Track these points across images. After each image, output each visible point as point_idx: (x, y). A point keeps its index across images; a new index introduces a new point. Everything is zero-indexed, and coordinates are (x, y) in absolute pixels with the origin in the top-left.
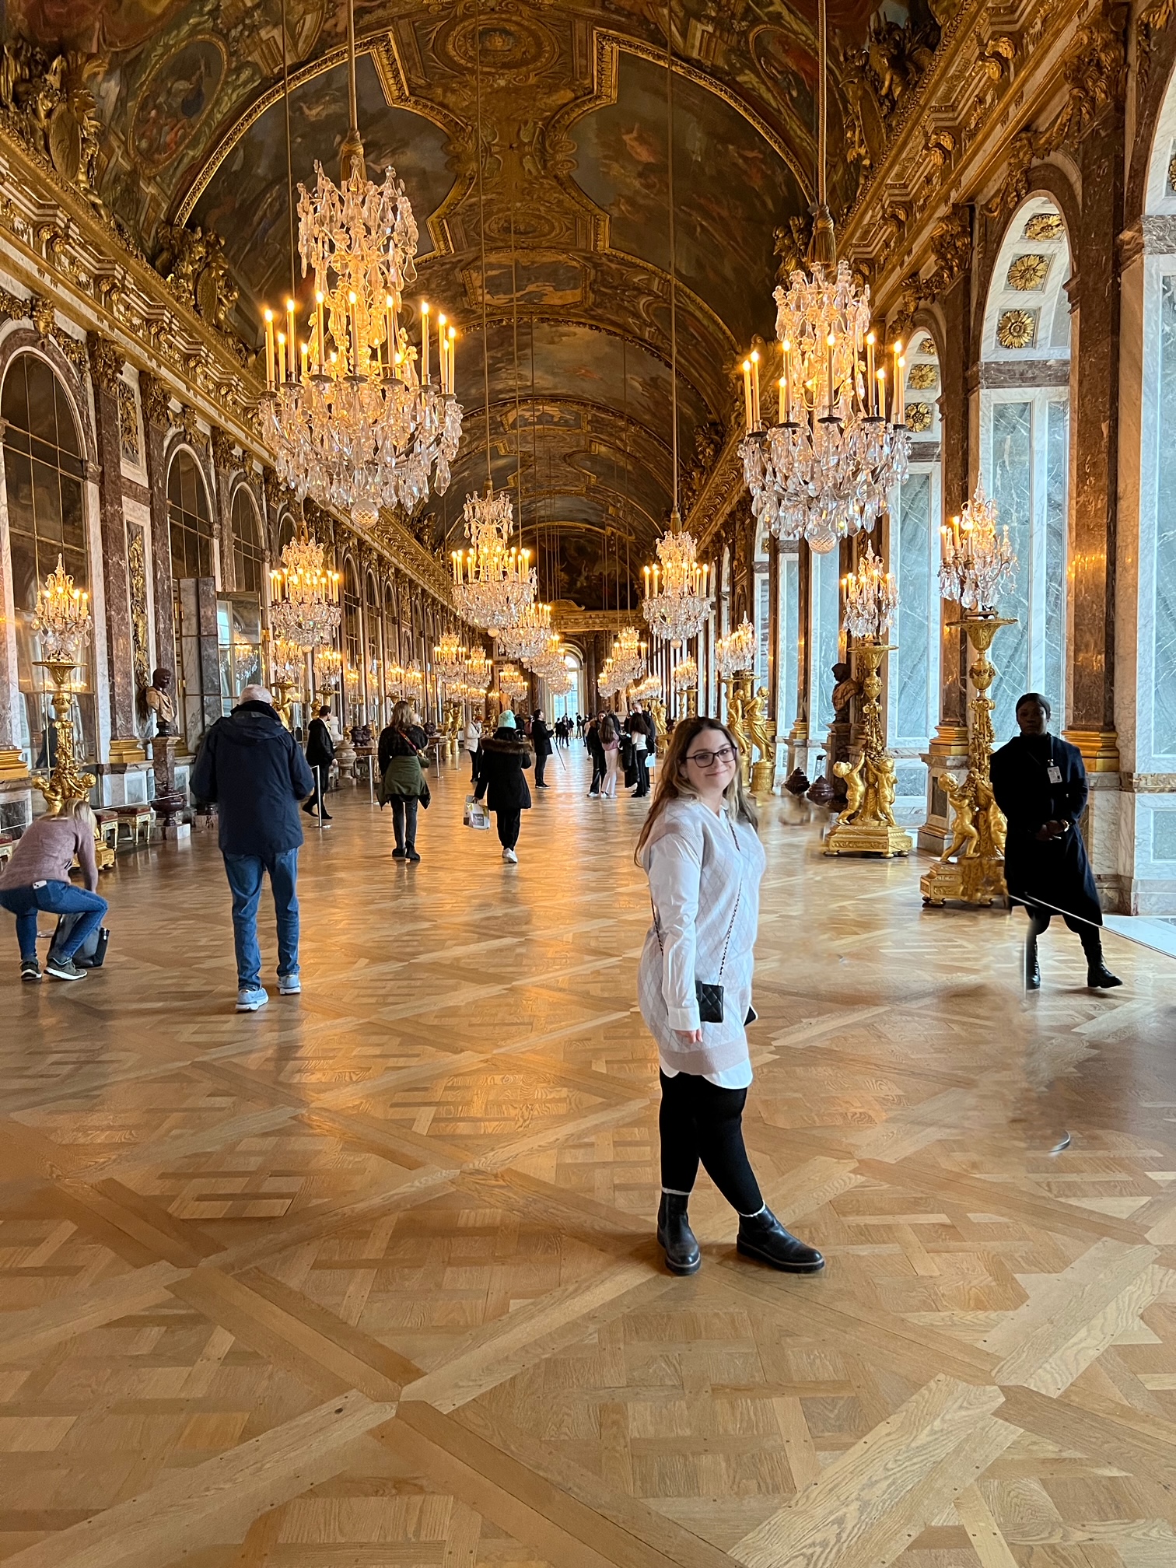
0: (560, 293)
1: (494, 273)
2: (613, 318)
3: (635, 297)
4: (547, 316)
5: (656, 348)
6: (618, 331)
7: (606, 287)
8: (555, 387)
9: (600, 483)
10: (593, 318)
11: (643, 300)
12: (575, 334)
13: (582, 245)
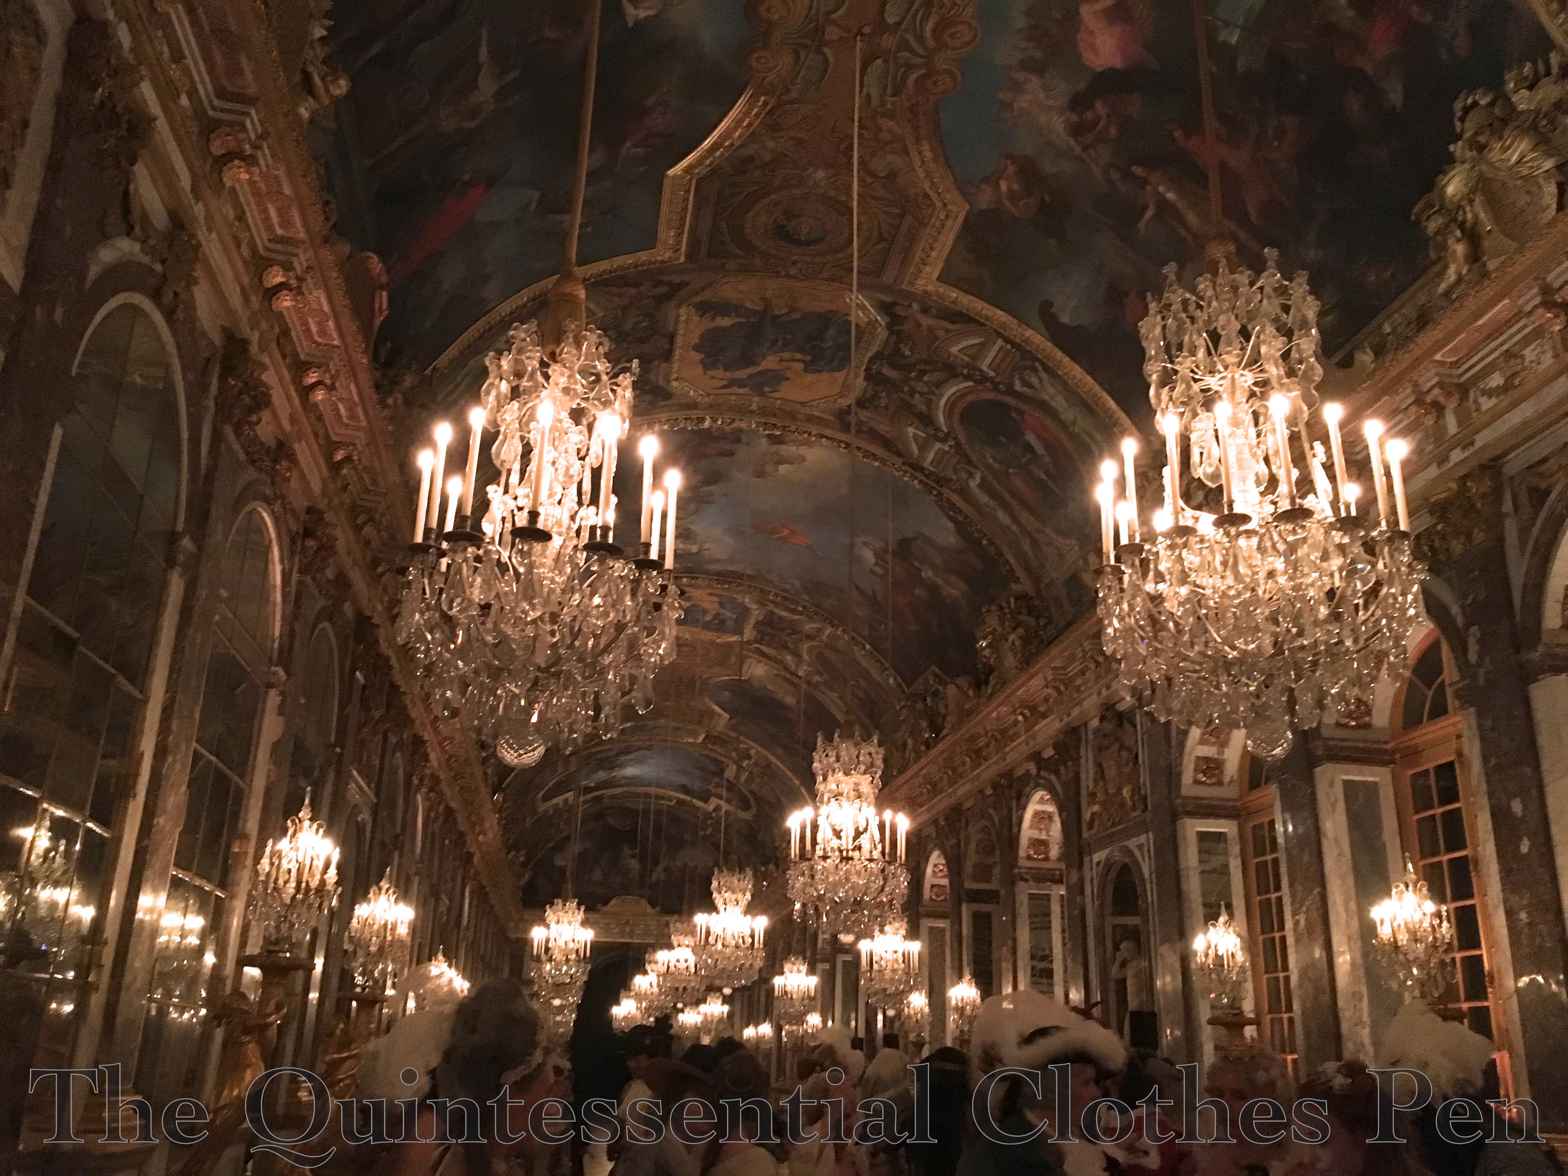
0: (810, 378)
1: (725, 322)
2: (883, 428)
3: (939, 384)
4: (773, 420)
5: (942, 481)
6: (879, 451)
7: (893, 366)
8: (731, 560)
9: (732, 728)
10: (846, 427)
11: (950, 391)
12: (803, 459)
13: (888, 277)
